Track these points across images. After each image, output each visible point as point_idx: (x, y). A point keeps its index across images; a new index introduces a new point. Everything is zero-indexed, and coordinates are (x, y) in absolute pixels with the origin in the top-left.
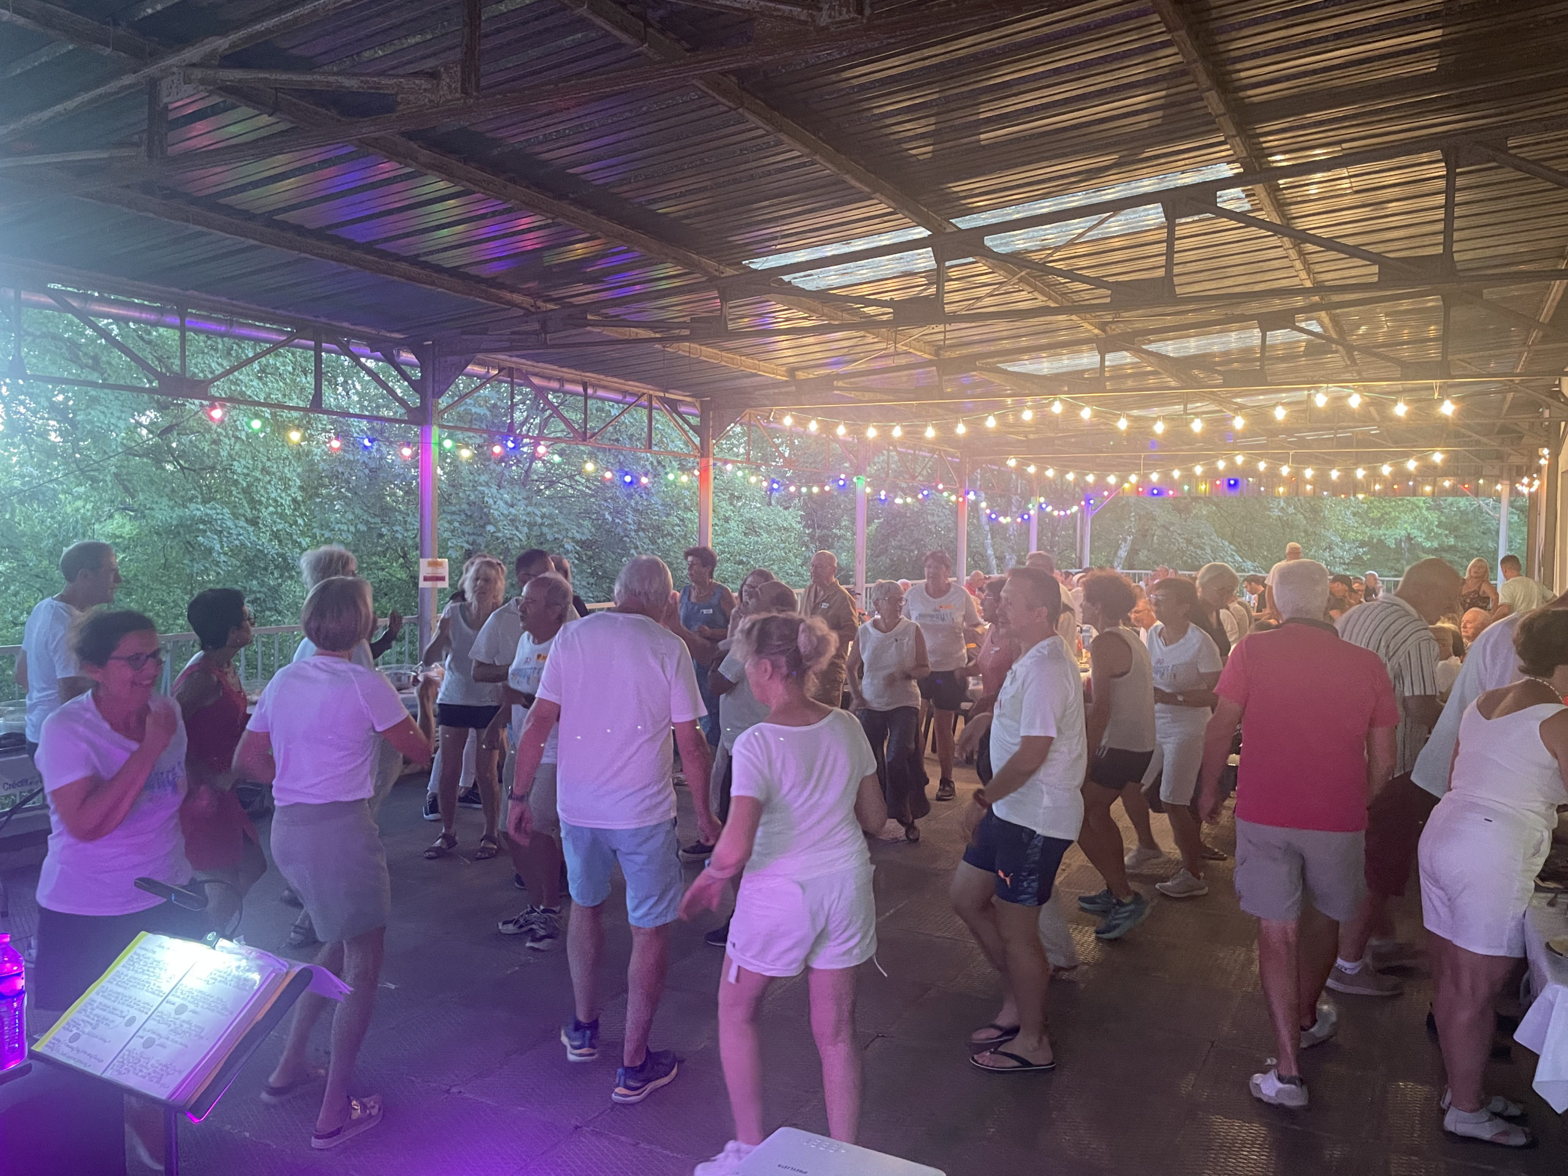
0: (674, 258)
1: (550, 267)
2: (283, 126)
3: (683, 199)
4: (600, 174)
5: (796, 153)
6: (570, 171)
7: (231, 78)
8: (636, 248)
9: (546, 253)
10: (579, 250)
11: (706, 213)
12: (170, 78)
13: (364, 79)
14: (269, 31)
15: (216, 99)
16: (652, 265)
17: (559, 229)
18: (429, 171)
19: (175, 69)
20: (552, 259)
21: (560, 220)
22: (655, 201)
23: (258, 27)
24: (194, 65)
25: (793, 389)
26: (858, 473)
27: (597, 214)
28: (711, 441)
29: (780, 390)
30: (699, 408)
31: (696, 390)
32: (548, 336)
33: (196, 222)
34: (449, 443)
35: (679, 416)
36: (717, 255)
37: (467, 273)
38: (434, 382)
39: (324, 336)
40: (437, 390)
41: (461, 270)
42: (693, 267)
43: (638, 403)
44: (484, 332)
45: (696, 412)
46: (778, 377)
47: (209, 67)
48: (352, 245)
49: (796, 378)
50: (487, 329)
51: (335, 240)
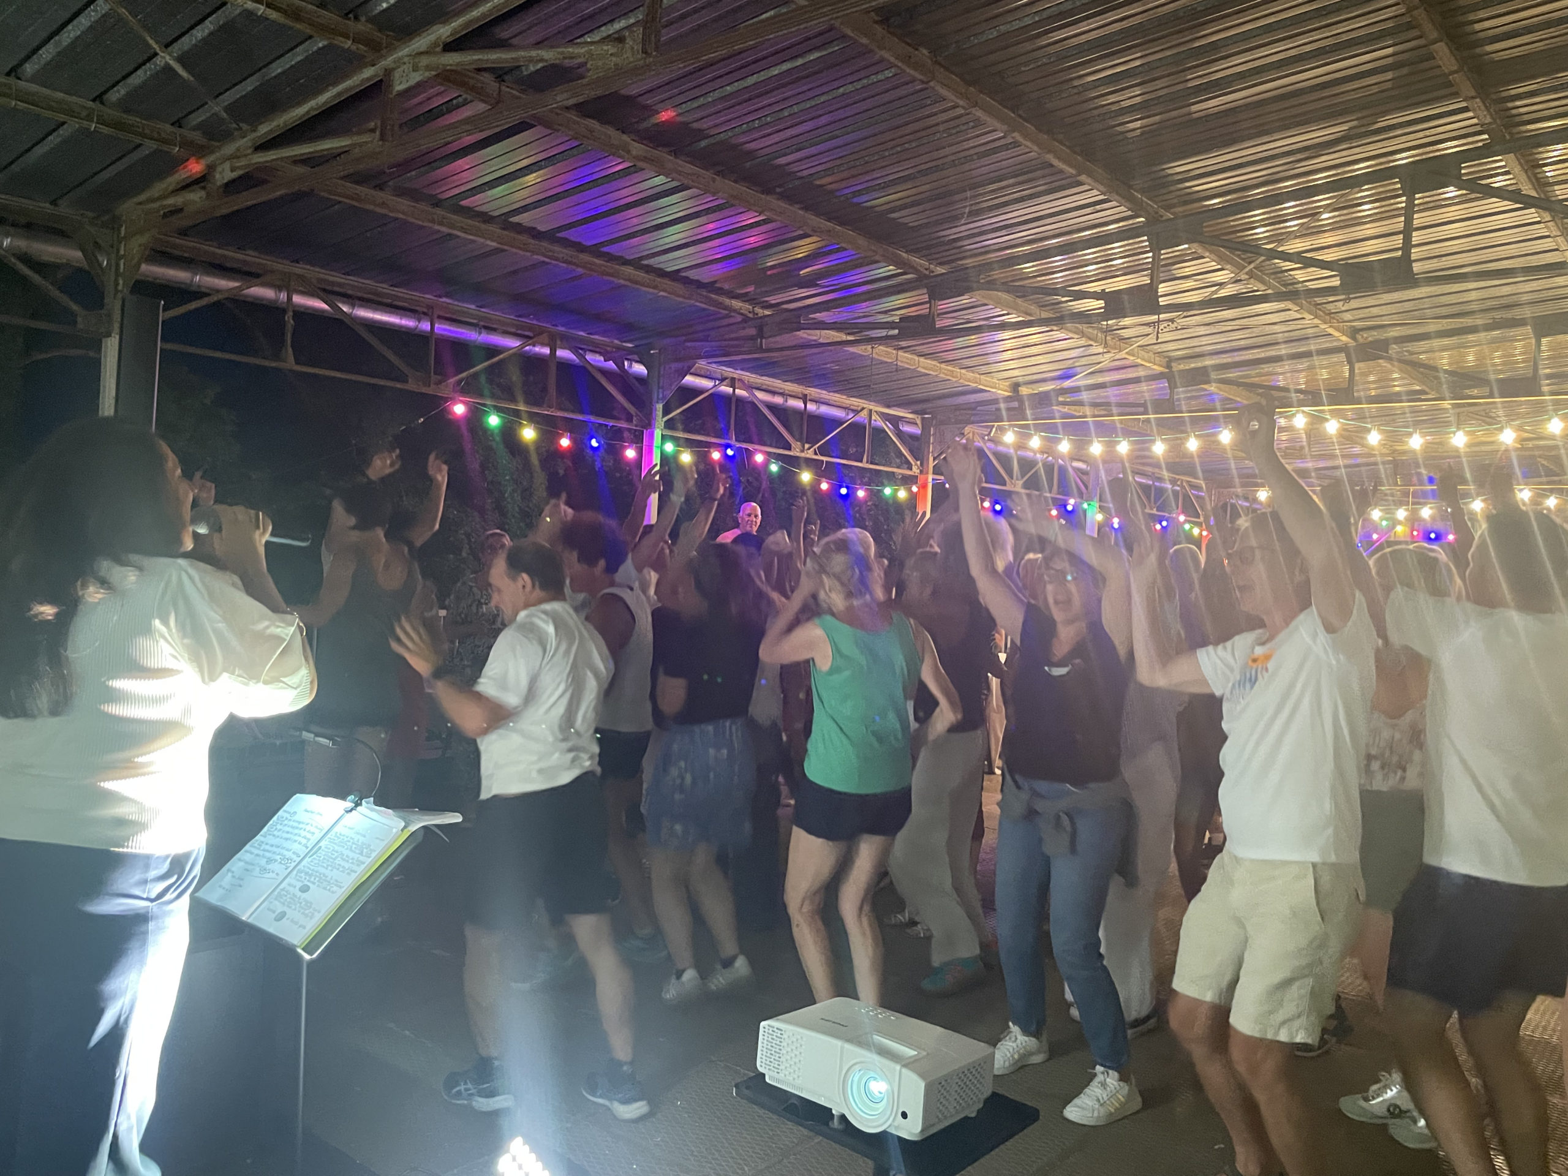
0: (886, 257)
1: (764, 270)
3: (887, 190)
4: (805, 164)
5: (998, 134)
6: (775, 162)
8: (849, 246)
9: (760, 254)
10: (791, 251)
11: (914, 204)
12: (400, 69)
13: (560, 50)
14: (484, 15)
16: (865, 265)
17: (771, 225)
18: (646, 165)
19: (406, 59)
20: (767, 260)
21: (771, 215)
22: (861, 193)
23: (477, 13)
25: (1016, 404)
26: (1089, 499)
27: (806, 208)
28: (931, 459)
29: (1002, 406)
30: (920, 425)
31: (919, 407)
32: (764, 340)
33: (441, 224)
34: (669, 447)
35: (900, 434)
36: (928, 252)
37: (687, 277)
38: (659, 388)
39: (559, 342)
40: (661, 396)
41: (684, 274)
42: (906, 267)
43: (857, 418)
44: (706, 339)
45: (916, 430)
46: (999, 392)
47: (435, 53)
48: (580, 248)
49: (1020, 393)
50: (709, 336)
51: (566, 243)
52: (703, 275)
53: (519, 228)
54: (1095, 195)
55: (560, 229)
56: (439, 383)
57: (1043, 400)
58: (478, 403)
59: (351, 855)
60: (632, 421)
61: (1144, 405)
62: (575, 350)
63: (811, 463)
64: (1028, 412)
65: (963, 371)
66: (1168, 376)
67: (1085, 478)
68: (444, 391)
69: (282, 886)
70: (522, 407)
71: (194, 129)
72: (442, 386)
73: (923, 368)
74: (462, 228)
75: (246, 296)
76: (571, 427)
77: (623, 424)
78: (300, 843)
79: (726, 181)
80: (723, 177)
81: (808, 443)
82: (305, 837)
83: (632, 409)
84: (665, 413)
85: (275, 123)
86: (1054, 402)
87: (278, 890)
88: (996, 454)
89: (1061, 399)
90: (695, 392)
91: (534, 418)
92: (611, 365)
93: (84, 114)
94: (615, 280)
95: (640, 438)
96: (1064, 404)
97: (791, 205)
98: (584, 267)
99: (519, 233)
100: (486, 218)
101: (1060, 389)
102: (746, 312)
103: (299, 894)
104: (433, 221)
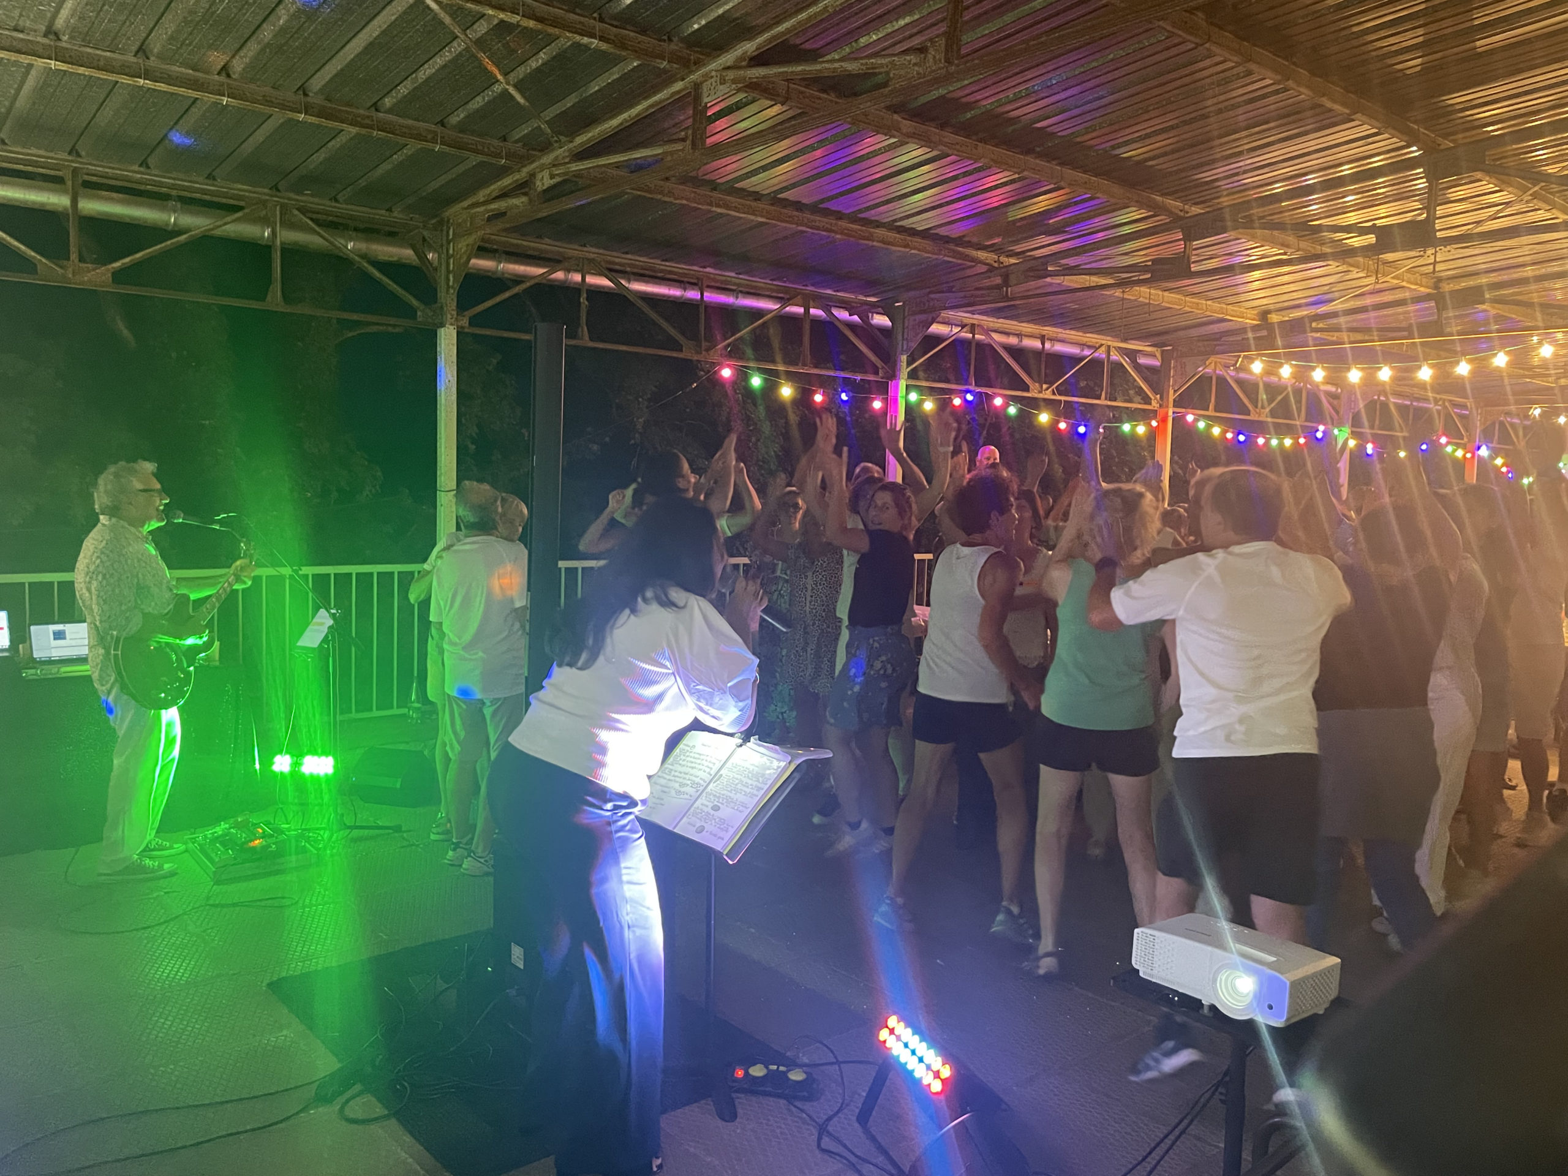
0: (1137, 202)
1: (1014, 222)
2: (790, 114)
3: (1148, 141)
4: (1065, 125)
5: (1268, 82)
6: (1038, 125)
7: (757, 75)
8: (1098, 195)
9: (1011, 208)
10: (1042, 203)
11: (1173, 152)
12: (709, 83)
13: (864, 61)
14: (788, 31)
15: (741, 96)
16: (1114, 210)
17: (1025, 182)
18: (910, 140)
19: (713, 73)
20: (1016, 213)
21: (1026, 173)
22: (1119, 146)
23: (781, 28)
24: (728, 68)
25: (1264, 333)
26: (1340, 424)
27: (1061, 164)
28: (1171, 392)
29: (1250, 335)
30: (1160, 358)
31: (1157, 339)
32: (1009, 289)
33: (718, 206)
34: (913, 397)
35: (1137, 367)
36: (1183, 194)
37: (937, 234)
38: (903, 340)
39: (811, 303)
40: (905, 348)
41: (932, 232)
42: (1157, 209)
43: (1096, 354)
44: (950, 290)
45: (1156, 363)
46: (1247, 321)
47: (740, 68)
48: (839, 216)
49: (1269, 321)
50: (953, 287)
51: (826, 213)
52: (954, 232)
53: (785, 203)
54: (1366, 129)
55: (822, 201)
56: (708, 350)
57: (1295, 327)
58: (741, 366)
59: (750, 782)
60: (878, 374)
61: (1409, 329)
62: (827, 309)
63: (1050, 404)
64: (1279, 342)
65: (1209, 303)
66: (1438, 297)
67: (1335, 402)
68: (714, 356)
69: (695, 805)
70: (781, 368)
71: (516, 142)
72: (712, 352)
73: (1168, 303)
74: (736, 207)
75: (550, 280)
76: (823, 383)
77: (871, 378)
78: (704, 771)
79: (988, 146)
80: (985, 143)
81: (1046, 383)
82: (708, 767)
83: (879, 363)
84: (909, 364)
85: (590, 135)
86: (1308, 329)
87: (693, 809)
88: (1239, 382)
89: (1314, 325)
90: (938, 339)
91: (791, 377)
92: (856, 318)
93: (429, 137)
94: (870, 243)
95: (884, 389)
96: (1317, 330)
97: (1048, 162)
98: (841, 234)
99: (785, 207)
100: (757, 196)
101: (1314, 316)
102: (993, 262)
103: (712, 812)
104: (711, 204)
